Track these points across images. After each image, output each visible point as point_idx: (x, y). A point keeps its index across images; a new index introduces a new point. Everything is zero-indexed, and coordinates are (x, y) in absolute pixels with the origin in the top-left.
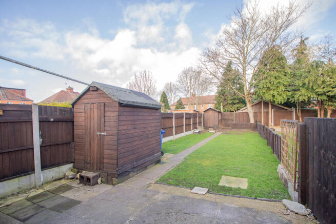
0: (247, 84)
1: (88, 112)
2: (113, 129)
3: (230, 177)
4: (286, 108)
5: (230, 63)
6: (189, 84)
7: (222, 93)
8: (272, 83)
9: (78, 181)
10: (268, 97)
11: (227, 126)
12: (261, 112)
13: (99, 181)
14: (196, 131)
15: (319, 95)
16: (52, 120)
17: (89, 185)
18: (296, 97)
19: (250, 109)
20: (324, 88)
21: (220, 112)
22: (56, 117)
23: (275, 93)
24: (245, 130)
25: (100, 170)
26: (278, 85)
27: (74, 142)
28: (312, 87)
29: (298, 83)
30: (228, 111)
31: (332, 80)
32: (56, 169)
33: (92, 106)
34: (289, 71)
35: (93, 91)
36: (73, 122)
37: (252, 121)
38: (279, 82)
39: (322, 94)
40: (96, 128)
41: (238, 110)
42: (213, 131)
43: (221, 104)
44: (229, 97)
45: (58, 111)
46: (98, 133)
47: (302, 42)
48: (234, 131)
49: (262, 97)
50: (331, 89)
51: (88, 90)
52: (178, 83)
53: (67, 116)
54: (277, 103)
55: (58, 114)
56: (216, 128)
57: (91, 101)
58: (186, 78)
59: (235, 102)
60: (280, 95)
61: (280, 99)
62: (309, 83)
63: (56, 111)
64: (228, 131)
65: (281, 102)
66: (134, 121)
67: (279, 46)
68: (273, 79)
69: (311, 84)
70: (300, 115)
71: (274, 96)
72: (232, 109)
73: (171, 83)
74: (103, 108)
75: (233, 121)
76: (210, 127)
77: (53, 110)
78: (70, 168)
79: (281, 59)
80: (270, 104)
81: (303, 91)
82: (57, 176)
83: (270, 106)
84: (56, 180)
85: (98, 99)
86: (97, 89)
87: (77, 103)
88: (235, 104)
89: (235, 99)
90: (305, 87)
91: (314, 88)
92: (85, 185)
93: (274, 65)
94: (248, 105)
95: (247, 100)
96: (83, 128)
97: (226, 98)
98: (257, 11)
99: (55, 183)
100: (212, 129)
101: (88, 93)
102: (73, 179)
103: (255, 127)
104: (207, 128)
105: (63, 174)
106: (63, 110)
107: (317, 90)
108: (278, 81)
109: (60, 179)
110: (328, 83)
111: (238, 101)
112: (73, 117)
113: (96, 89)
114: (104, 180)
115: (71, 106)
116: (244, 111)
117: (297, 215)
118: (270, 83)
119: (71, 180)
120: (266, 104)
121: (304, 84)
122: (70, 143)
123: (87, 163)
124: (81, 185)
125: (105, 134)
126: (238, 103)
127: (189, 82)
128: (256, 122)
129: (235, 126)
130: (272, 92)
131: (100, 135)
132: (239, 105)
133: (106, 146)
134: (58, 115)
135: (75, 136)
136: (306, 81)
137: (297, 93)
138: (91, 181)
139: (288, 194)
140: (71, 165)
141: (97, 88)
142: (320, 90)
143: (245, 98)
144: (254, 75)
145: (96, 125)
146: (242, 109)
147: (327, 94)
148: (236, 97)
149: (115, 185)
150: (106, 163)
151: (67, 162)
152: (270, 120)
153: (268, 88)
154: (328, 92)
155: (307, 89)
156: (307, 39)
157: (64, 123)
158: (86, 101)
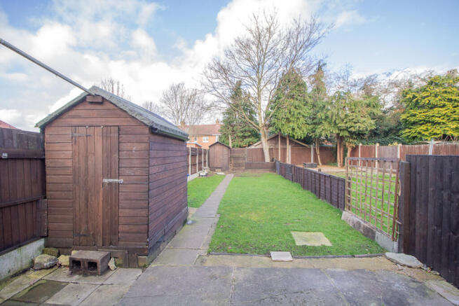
0: (262, 112)
1: (81, 141)
2: (137, 173)
3: (302, 233)
4: (303, 144)
5: (239, 83)
6: (179, 107)
7: (229, 123)
8: (292, 113)
9: (67, 271)
10: (287, 130)
11: (238, 166)
12: (278, 149)
13: (112, 264)
14: (202, 173)
15: (341, 130)
16: (5, 155)
17: (95, 274)
18: (318, 131)
19: (265, 145)
20: (346, 123)
21: (229, 148)
22: (11, 150)
23: (296, 126)
24: (261, 171)
25: (111, 244)
26: (299, 116)
27: (45, 198)
28: (335, 121)
29: (321, 115)
30: (237, 146)
31: (354, 114)
32: (15, 254)
33: (91, 131)
34: (310, 101)
35: (92, 103)
36: (43, 160)
37: (268, 159)
38: (299, 113)
39: (344, 130)
40: (100, 172)
41: (249, 145)
42: (222, 173)
43: (230, 136)
44: (238, 128)
45: (15, 137)
46: (106, 181)
47: (320, 68)
48: (249, 172)
49: (280, 130)
50: (353, 124)
51: (82, 101)
52: (163, 105)
53: (33, 147)
54: (296, 138)
55: (15, 145)
56: (224, 169)
57: (88, 121)
58: (176, 99)
59: (246, 135)
60: (300, 128)
61: (299, 134)
62: (332, 117)
63: (12, 139)
64: (241, 173)
65: (301, 137)
66: (164, 158)
67: (298, 69)
68: (293, 109)
69: (334, 118)
70: (318, 152)
71: (293, 129)
72: (242, 144)
73: (151, 103)
74: (117, 135)
75: (244, 159)
76: (217, 168)
77: (6, 136)
78: (39, 249)
79: (301, 85)
80: (288, 139)
81: (326, 125)
82: (17, 266)
83: (288, 142)
84: (17, 275)
85: (104, 119)
86: (103, 101)
87: (55, 124)
88: (245, 137)
89: (246, 131)
90: (328, 120)
91: (337, 122)
92: (85, 275)
93: (294, 92)
94: (263, 140)
95: (261, 133)
96: (70, 171)
97: (235, 129)
98: (275, 21)
99: (17, 280)
100: (220, 170)
101: (81, 107)
102: (51, 267)
103: (273, 167)
104: (213, 169)
105: (29, 261)
106: (24, 137)
107: (339, 125)
108: (298, 111)
109: (24, 271)
110: (351, 118)
111: (250, 134)
112: (44, 151)
113: (100, 100)
114: (120, 261)
115: (38, 130)
116: (257, 147)
117: (410, 269)
118: (290, 113)
119: (51, 270)
120: (284, 139)
121: (327, 117)
122: (37, 201)
123: (80, 236)
124: (77, 277)
125: (121, 181)
126: (249, 136)
127: (179, 103)
128: (272, 160)
129: (250, 166)
130: (291, 124)
131: (110, 184)
132: (250, 139)
133: (122, 203)
134: (15, 147)
135: (49, 187)
136: (329, 114)
137: (319, 126)
138: (99, 266)
139: (379, 245)
140: (41, 243)
141: (103, 98)
142: (342, 125)
143: (259, 130)
144: (270, 102)
145: (100, 166)
146: (255, 145)
147: (350, 130)
148: (247, 128)
149: (145, 267)
150: (123, 232)
151: (34, 238)
152: (287, 159)
153: (288, 119)
154: (350, 127)
155: (330, 123)
156: (324, 64)
157: (26, 163)
158: (75, 121)
